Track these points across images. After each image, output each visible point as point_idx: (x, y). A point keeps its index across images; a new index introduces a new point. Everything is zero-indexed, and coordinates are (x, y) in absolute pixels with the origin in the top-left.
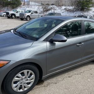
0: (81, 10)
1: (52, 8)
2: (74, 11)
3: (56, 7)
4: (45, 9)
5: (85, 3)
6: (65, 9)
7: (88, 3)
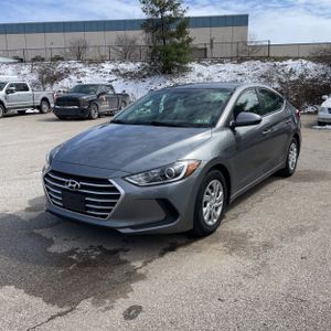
0: (164, 73)
1: (68, 71)
2: (144, 77)
3: (81, 65)
4: (45, 76)
5: (173, 52)
6: (115, 71)
7: (181, 50)
